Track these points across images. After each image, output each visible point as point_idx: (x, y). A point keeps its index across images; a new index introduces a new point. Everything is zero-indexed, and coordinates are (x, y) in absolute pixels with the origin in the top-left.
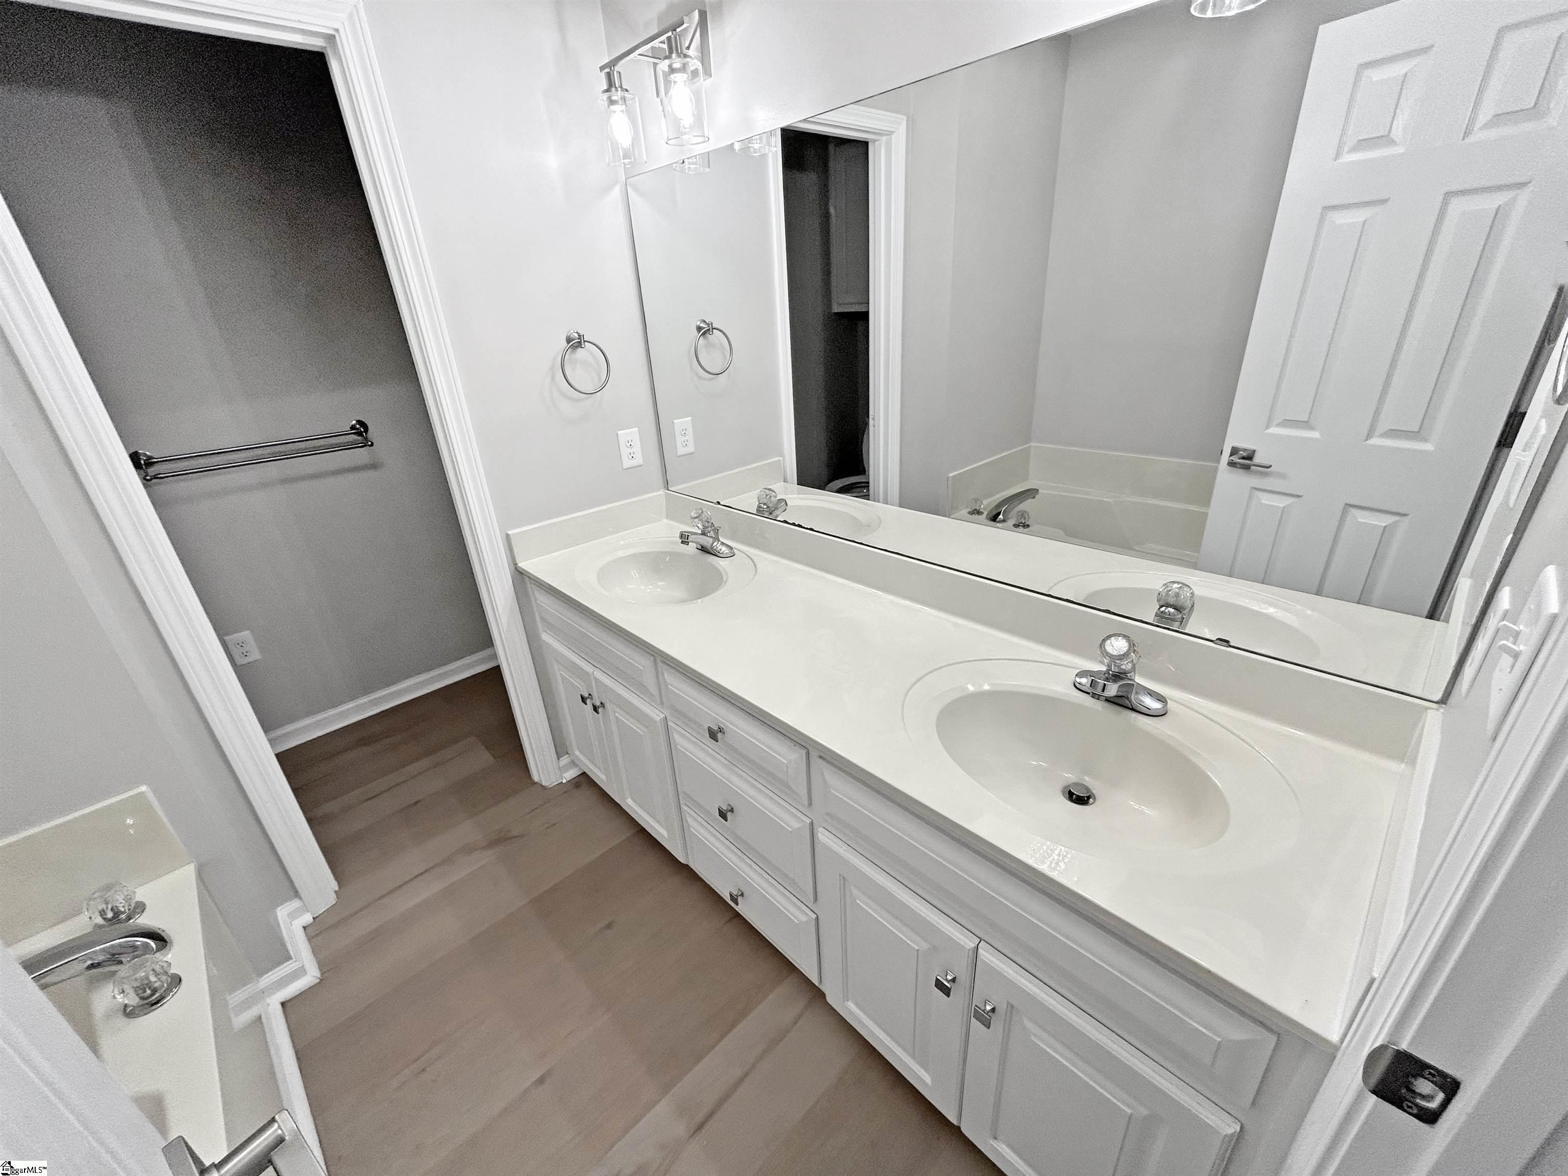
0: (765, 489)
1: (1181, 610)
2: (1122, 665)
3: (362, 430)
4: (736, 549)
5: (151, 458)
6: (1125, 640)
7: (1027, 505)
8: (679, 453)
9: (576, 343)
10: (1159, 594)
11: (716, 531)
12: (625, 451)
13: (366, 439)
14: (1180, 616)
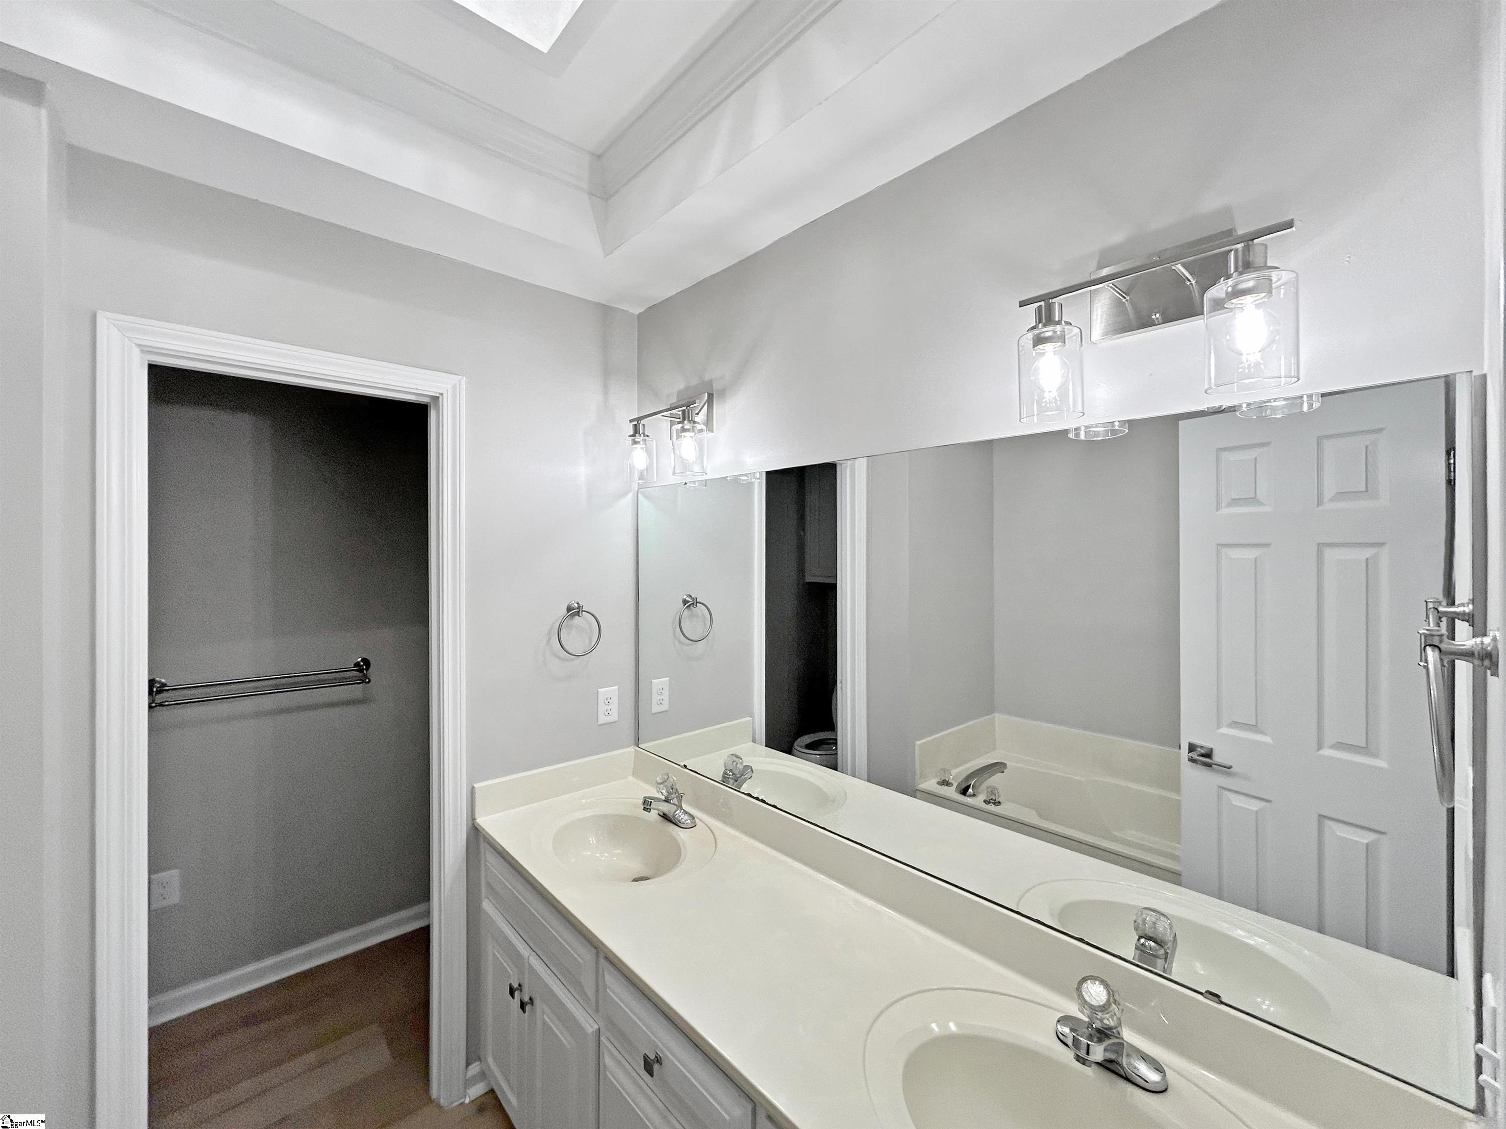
0: (732, 754)
1: (1163, 945)
2: (1104, 1019)
3: (365, 667)
4: (697, 818)
5: (164, 685)
6: (1102, 986)
7: (996, 780)
8: (654, 711)
9: (574, 611)
10: (1135, 922)
11: (680, 798)
12: (602, 708)
13: (365, 676)
14: (1162, 952)
